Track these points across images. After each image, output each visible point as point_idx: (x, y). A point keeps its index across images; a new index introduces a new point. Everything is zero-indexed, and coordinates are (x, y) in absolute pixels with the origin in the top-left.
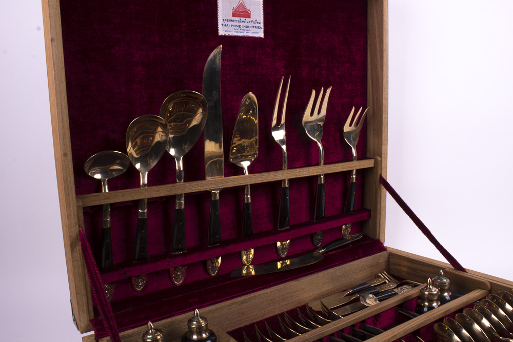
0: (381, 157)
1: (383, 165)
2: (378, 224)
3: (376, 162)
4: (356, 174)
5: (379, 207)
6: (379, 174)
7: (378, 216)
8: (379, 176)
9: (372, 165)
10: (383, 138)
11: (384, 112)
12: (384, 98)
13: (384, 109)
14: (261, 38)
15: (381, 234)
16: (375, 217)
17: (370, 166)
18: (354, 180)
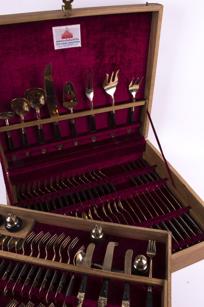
0: (148, 101)
1: (149, 105)
2: (144, 130)
3: (146, 103)
4: (135, 108)
5: (145, 123)
6: (147, 108)
7: (145, 127)
8: (146, 110)
9: (144, 104)
10: (151, 92)
11: (152, 80)
12: (153, 73)
13: (152, 78)
14: (79, 47)
15: (145, 134)
16: (143, 127)
17: (142, 105)
18: (133, 111)
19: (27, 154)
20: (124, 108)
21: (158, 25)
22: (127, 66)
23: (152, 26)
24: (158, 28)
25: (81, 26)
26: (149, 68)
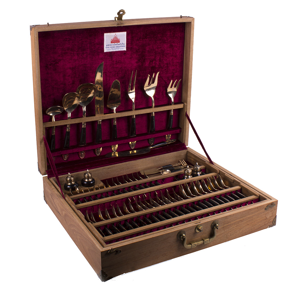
0: (187, 103)
1: (188, 107)
3: (184, 106)
4: (173, 111)
5: (185, 127)
6: (185, 112)
8: (185, 113)
9: (182, 107)
10: (188, 94)
11: (189, 82)
12: (189, 75)
13: (189, 80)
14: (125, 51)
15: (186, 141)
16: (183, 133)
17: (181, 108)
18: (172, 114)
19: (66, 158)
20: (164, 110)
21: (192, 33)
22: (166, 70)
23: (186, 34)
24: (192, 35)
25: (127, 33)
26: (185, 71)
